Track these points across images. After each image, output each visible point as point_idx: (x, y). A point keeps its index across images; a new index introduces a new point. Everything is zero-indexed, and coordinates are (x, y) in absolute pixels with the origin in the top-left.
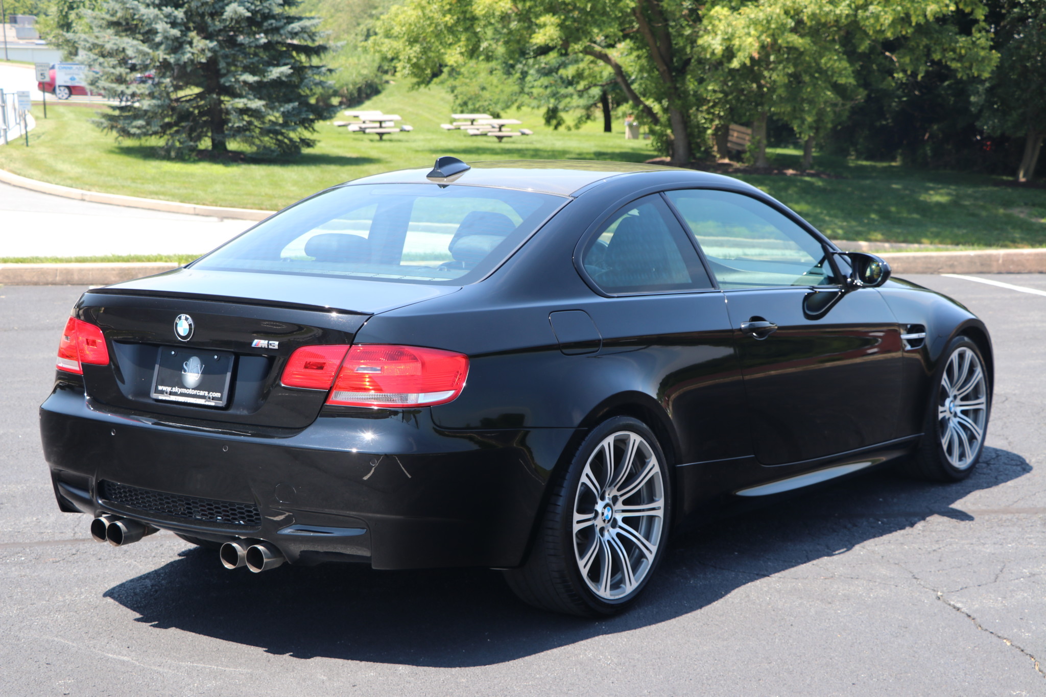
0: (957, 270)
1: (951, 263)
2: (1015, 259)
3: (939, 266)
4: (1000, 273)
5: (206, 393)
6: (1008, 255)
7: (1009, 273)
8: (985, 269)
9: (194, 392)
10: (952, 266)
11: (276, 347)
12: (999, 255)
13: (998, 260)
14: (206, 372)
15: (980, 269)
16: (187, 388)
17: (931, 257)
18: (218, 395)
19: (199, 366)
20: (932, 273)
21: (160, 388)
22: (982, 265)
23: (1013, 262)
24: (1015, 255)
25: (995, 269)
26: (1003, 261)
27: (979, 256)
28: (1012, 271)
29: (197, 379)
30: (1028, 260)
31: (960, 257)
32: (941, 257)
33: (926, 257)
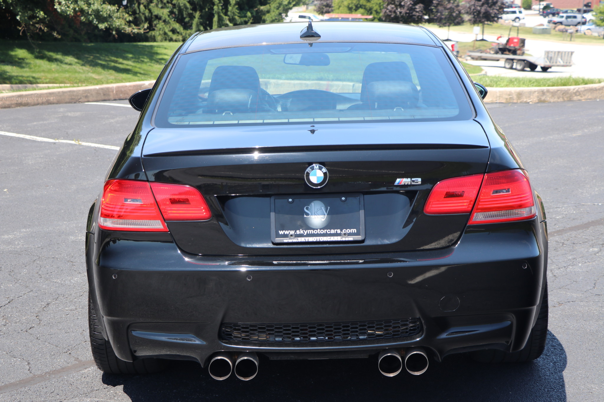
0: (90, 99)
1: (86, 94)
2: (123, 89)
3: (79, 97)
4: (115, 100)
5: (339, 231)
6: (118, 87)
7: (120, 99)
8: (106, 98)
9: (324, 231)
10: (86, 97)
11: (420, 183)
12: (113, 87)
13: (113, 91)
14: (332, 213)
15: (103, 98)
16: (314, 229)
17: (73, 91)
18: (354, 230)
19: (323, 209)
20: (75, 103)
21: (281, 232)
22: (104, 95)
23: (122, 92)
24: (122, 87)
25: (112, 97)
26: (116, 91)
27: (102, 89)
28: (122, 98)
29: (324, 220)
30: (130, 90)
31: (91, 90)
32: (79, 91)
33: (70, 91)
